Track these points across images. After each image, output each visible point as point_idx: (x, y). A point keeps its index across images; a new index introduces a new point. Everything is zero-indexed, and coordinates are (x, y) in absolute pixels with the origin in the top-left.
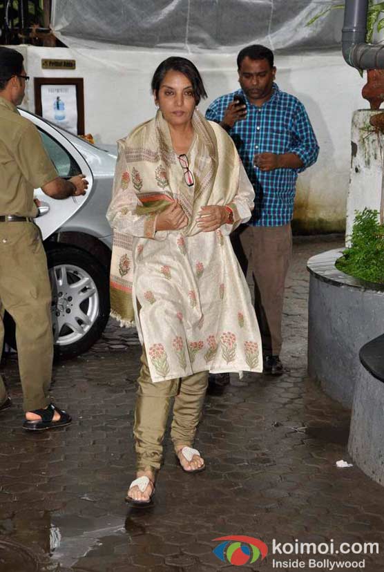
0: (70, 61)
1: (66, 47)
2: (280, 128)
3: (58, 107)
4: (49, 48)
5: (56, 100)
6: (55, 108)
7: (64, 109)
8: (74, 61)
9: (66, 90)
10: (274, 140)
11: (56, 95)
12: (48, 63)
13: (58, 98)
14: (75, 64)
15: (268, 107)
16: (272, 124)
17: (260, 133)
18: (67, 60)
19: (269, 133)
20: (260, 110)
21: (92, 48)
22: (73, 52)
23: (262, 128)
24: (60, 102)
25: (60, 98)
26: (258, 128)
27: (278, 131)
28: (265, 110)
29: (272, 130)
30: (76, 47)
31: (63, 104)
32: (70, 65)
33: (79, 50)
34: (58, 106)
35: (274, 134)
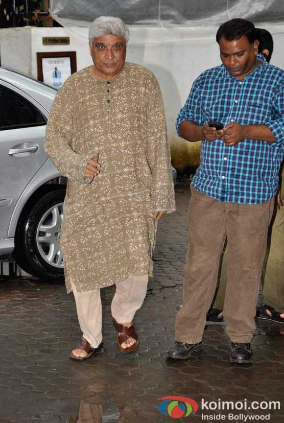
0: (65, 38)
1: (62, 27)
2: (258, 102)
3: (56, 77)
4: (48, 28)
5: (54, 70)
6: (53, 77)
7: (60, 77)
8: (69, 38)
9: (62, 62)
10: (250, 113)
11: (55, 65)
12: (48, 41)
13: (56, 68)
14: (69, 41)
15: (250, 80)
16: (251, 98)
17: (238, 106)
18: (63, 38)
19: (246, 107)
20: (240, 83)
21: (82, 27)
22: (67, 30)
23: (240, 102)
24: (57, 72)
25: (57, 69)
26: (236, 102)
27: (255, 105)
28: (246, 83)
29: (250, 104)
30: (70, 26)
31: (60, 73)
32: (65, 41)
33: (73, 29)
34: (56, 75)
35: (251, 107)
